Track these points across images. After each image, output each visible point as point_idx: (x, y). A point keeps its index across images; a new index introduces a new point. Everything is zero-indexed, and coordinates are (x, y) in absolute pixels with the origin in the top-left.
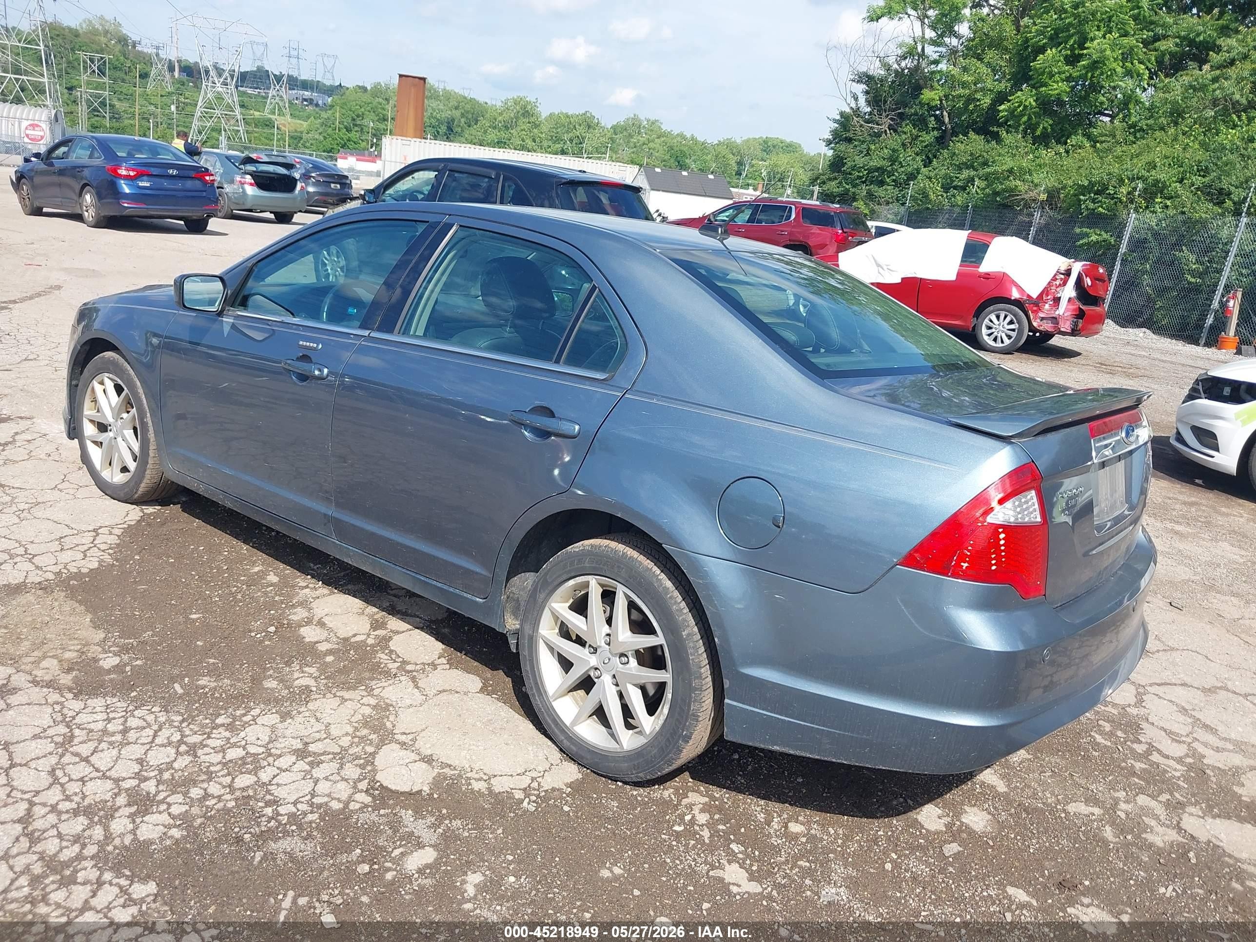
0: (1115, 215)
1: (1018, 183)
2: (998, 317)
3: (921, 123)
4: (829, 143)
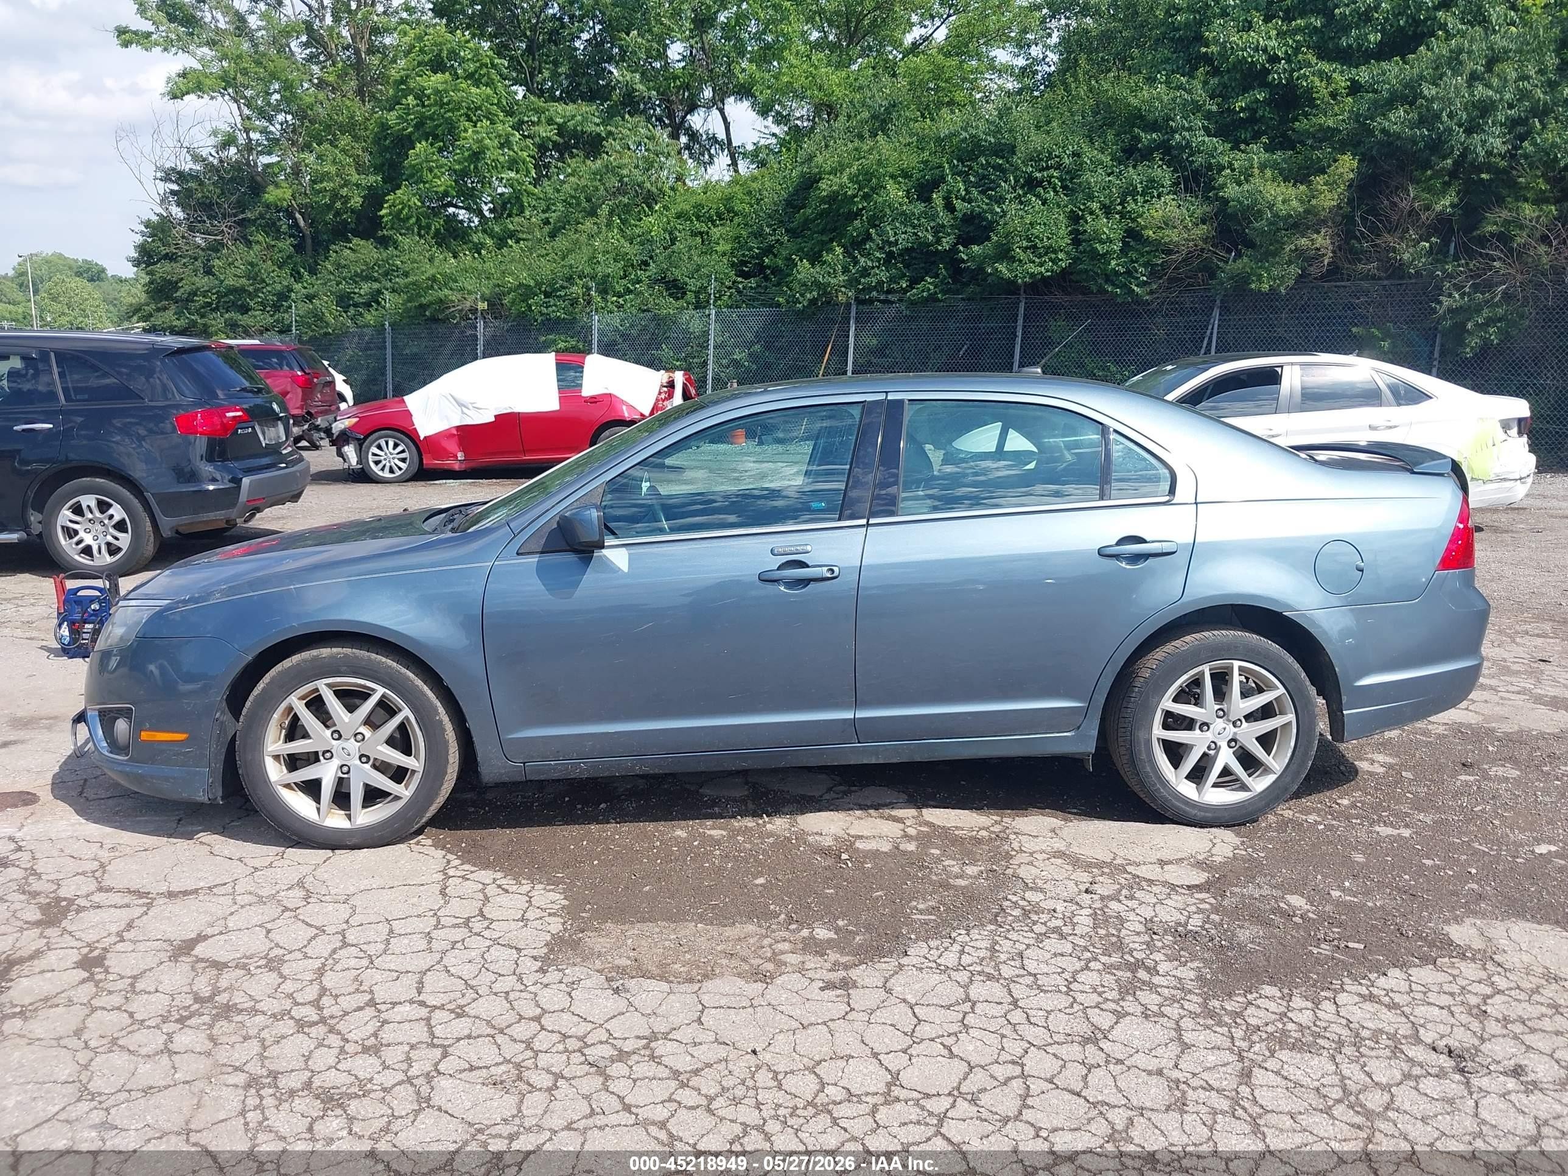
0: (575, 318)
1: (446, 292)
3: (271, 228)
4: (137, 263)
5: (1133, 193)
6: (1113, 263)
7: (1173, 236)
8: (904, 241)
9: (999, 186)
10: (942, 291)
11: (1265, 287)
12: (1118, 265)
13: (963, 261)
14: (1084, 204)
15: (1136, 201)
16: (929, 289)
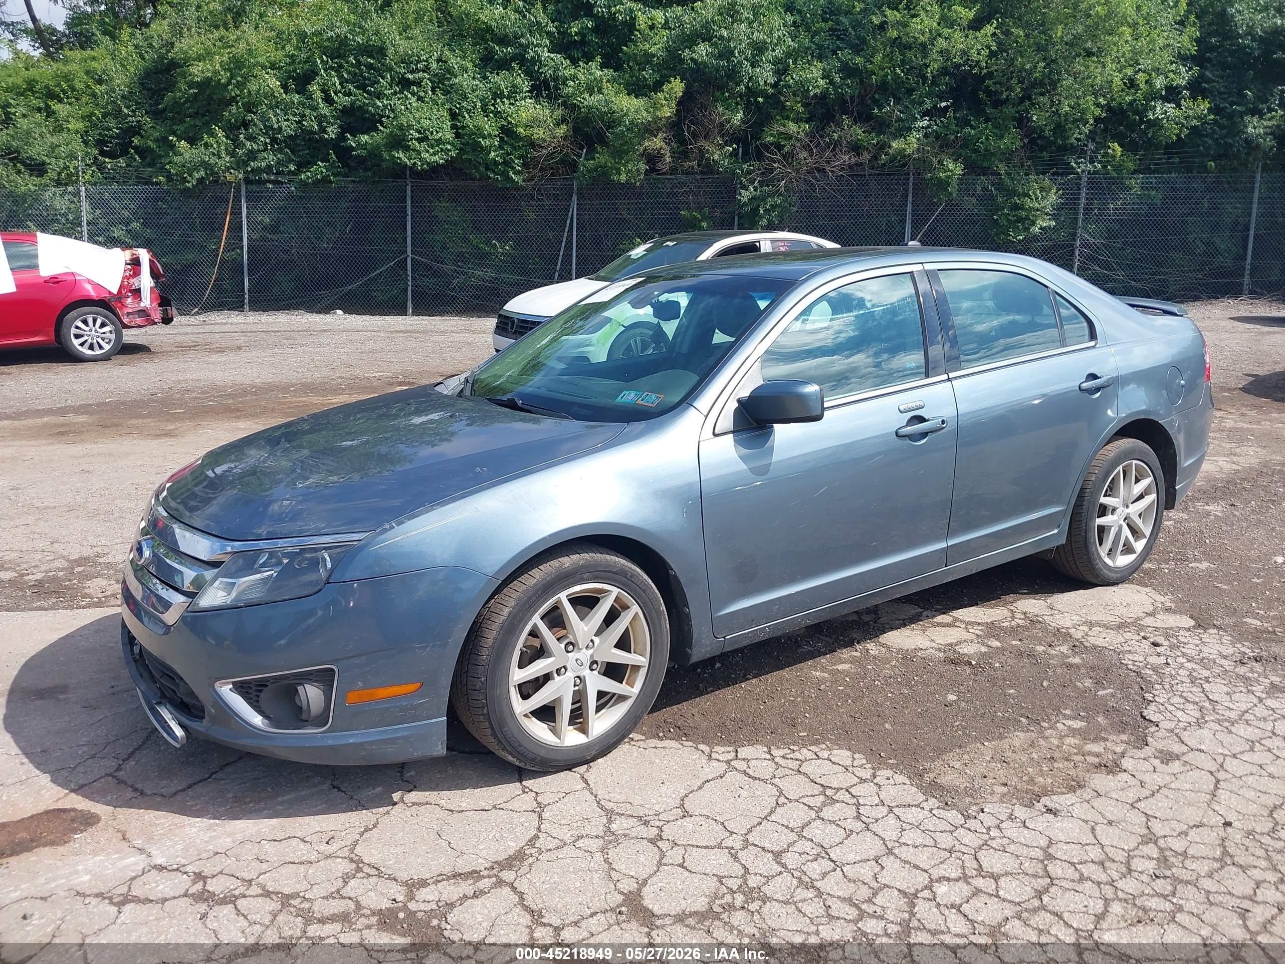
2: (85, 322)
5: (501, 96)
6: (493, 154)
7: (539, 133)
8: (288, 127)
9: (378, 82)
10: (333, 174)
11: (623, 178)
12: (497, 156)
13: (353, 149)
14: (459, 104)
15: (503, 102)
16: (322, 172)
